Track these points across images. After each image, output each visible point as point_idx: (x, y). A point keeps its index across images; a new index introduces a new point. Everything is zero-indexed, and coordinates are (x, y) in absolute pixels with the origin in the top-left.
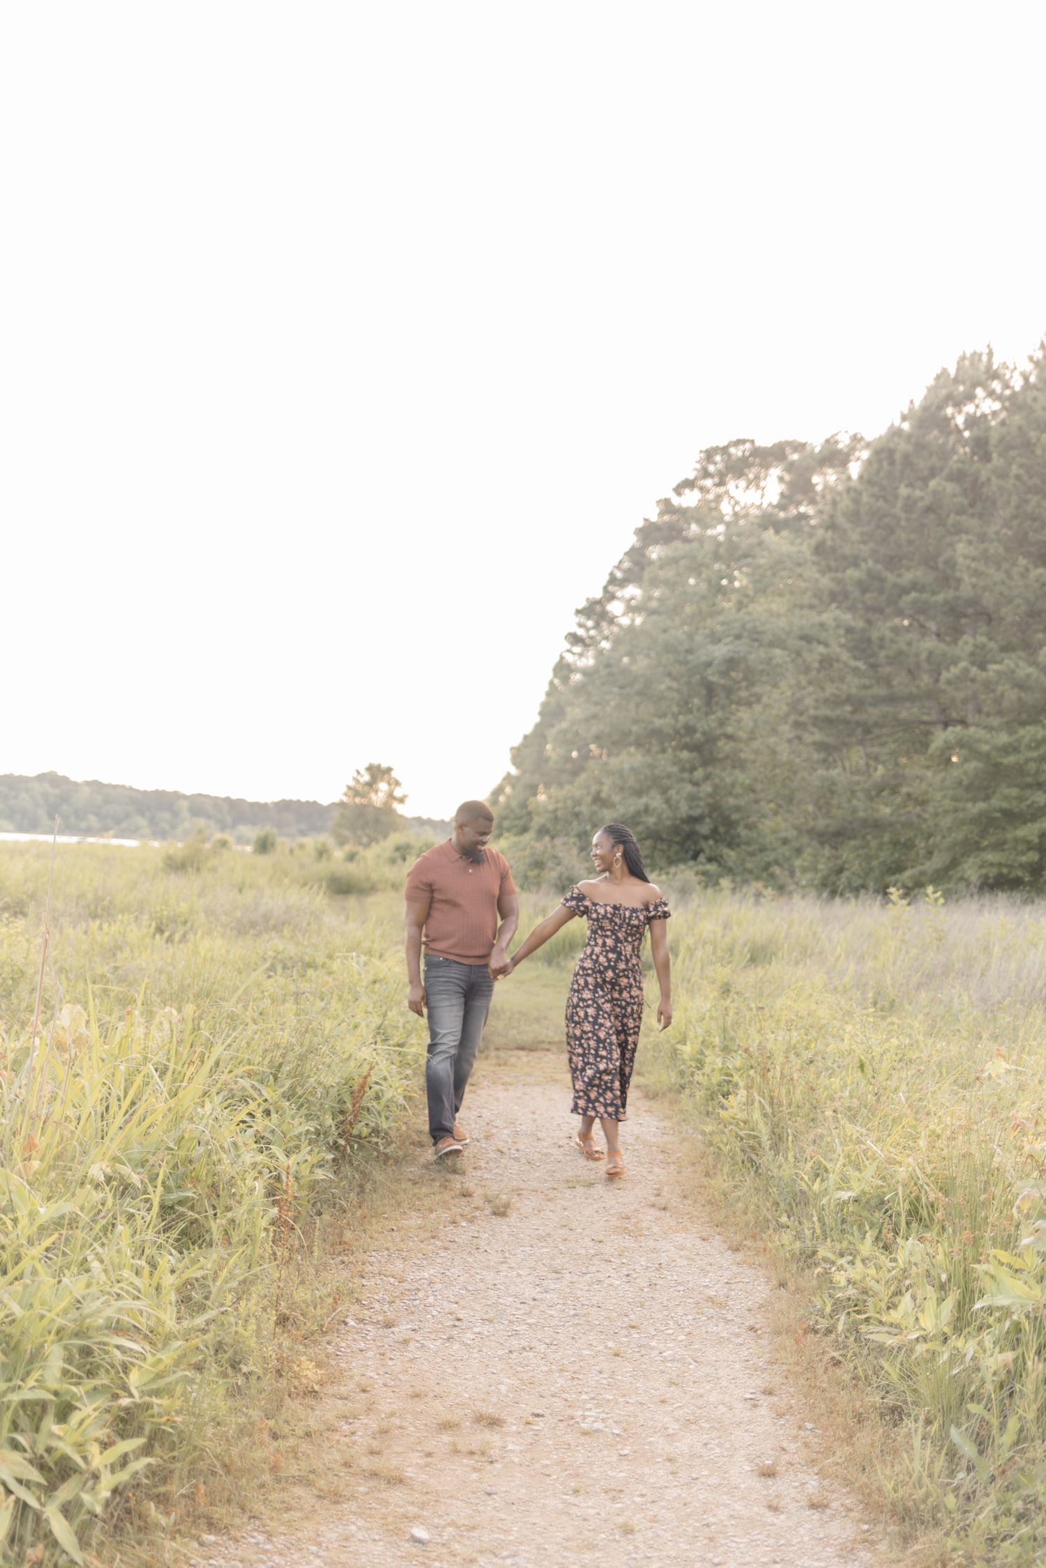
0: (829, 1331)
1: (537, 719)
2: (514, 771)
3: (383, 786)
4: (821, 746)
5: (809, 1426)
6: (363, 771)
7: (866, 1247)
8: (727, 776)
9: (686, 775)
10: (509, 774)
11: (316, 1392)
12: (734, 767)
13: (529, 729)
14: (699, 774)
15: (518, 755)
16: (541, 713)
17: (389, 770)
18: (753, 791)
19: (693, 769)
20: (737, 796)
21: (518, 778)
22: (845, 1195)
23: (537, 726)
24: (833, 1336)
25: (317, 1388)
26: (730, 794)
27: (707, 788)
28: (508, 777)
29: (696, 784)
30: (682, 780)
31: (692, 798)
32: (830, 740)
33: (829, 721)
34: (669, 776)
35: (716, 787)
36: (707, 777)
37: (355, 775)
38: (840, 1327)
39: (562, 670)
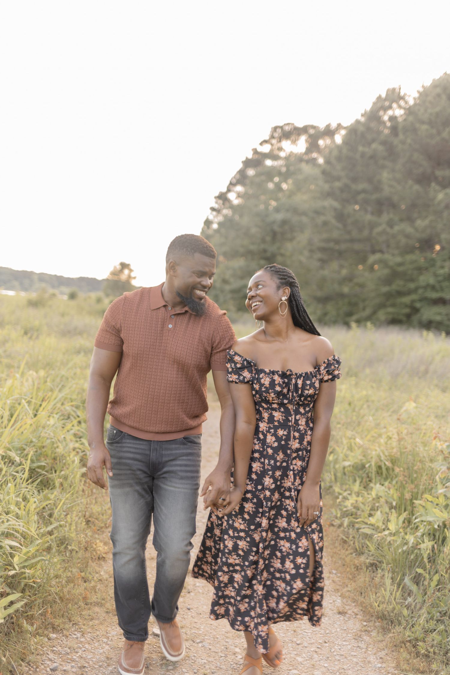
0: (340, 526)
3: (126, 272)
5: (334, 572)
6: (119, 266)
7: (356, 487)
11: (104, 558)
17: (130, 265)
22: (347, 464)
24: (342, 529)
25: (104, 556)
38: (345, 524)
39: (208, 223)
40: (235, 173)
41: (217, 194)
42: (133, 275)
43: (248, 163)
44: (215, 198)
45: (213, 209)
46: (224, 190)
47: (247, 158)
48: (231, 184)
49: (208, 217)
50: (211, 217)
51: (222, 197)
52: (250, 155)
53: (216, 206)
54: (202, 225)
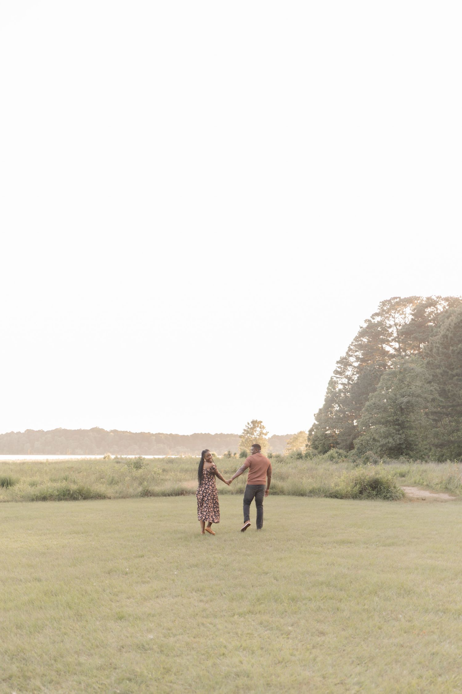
1: (324, 403)
2: (317, 423)
3: (258, 429)
4: (434, 420)
6: (250, 424)
8: (409, 432)
9: (397, 433)
10: (315, 423)
12: (410, 429)
13: (321, 406)
14: (401, 432)
15: (318, 417)
16: (326, 400)
17: (261, 422)
18: (416, 435)
19: (399, 431)
20: (412, 437)
21: (319, 425)
23: (325, 405)
26: (410, 437)
27: (403, 436)
28: (314, 425)
29: (400, 435)
30: (396, 434)
31: (400, 439)
32: (437, 418)
33: (435, 413)
34: (393, 433)
35: (406, 435)
36: (403, 433)
37: (247, 425)
39: (332, 383)
40: (352, 340)
41: (339, 359)
42: (264, 431)
43: (363, 333)
44: (338, 362)
45: (336, 372)
46: (344, 355)
47: (361, 327)
48: (350, 349)
49: (332, 378)
50: (335, 379)
51: (344, 362)
52: (365, 325)
53: (339, 370)
54: (328, 385)
